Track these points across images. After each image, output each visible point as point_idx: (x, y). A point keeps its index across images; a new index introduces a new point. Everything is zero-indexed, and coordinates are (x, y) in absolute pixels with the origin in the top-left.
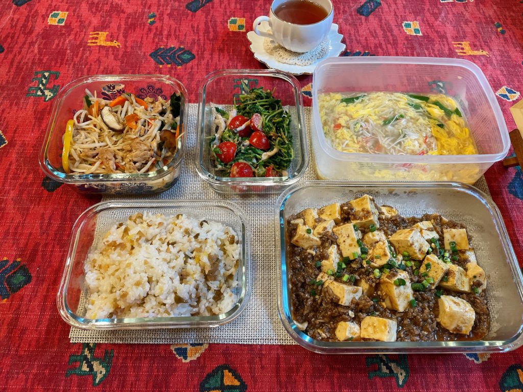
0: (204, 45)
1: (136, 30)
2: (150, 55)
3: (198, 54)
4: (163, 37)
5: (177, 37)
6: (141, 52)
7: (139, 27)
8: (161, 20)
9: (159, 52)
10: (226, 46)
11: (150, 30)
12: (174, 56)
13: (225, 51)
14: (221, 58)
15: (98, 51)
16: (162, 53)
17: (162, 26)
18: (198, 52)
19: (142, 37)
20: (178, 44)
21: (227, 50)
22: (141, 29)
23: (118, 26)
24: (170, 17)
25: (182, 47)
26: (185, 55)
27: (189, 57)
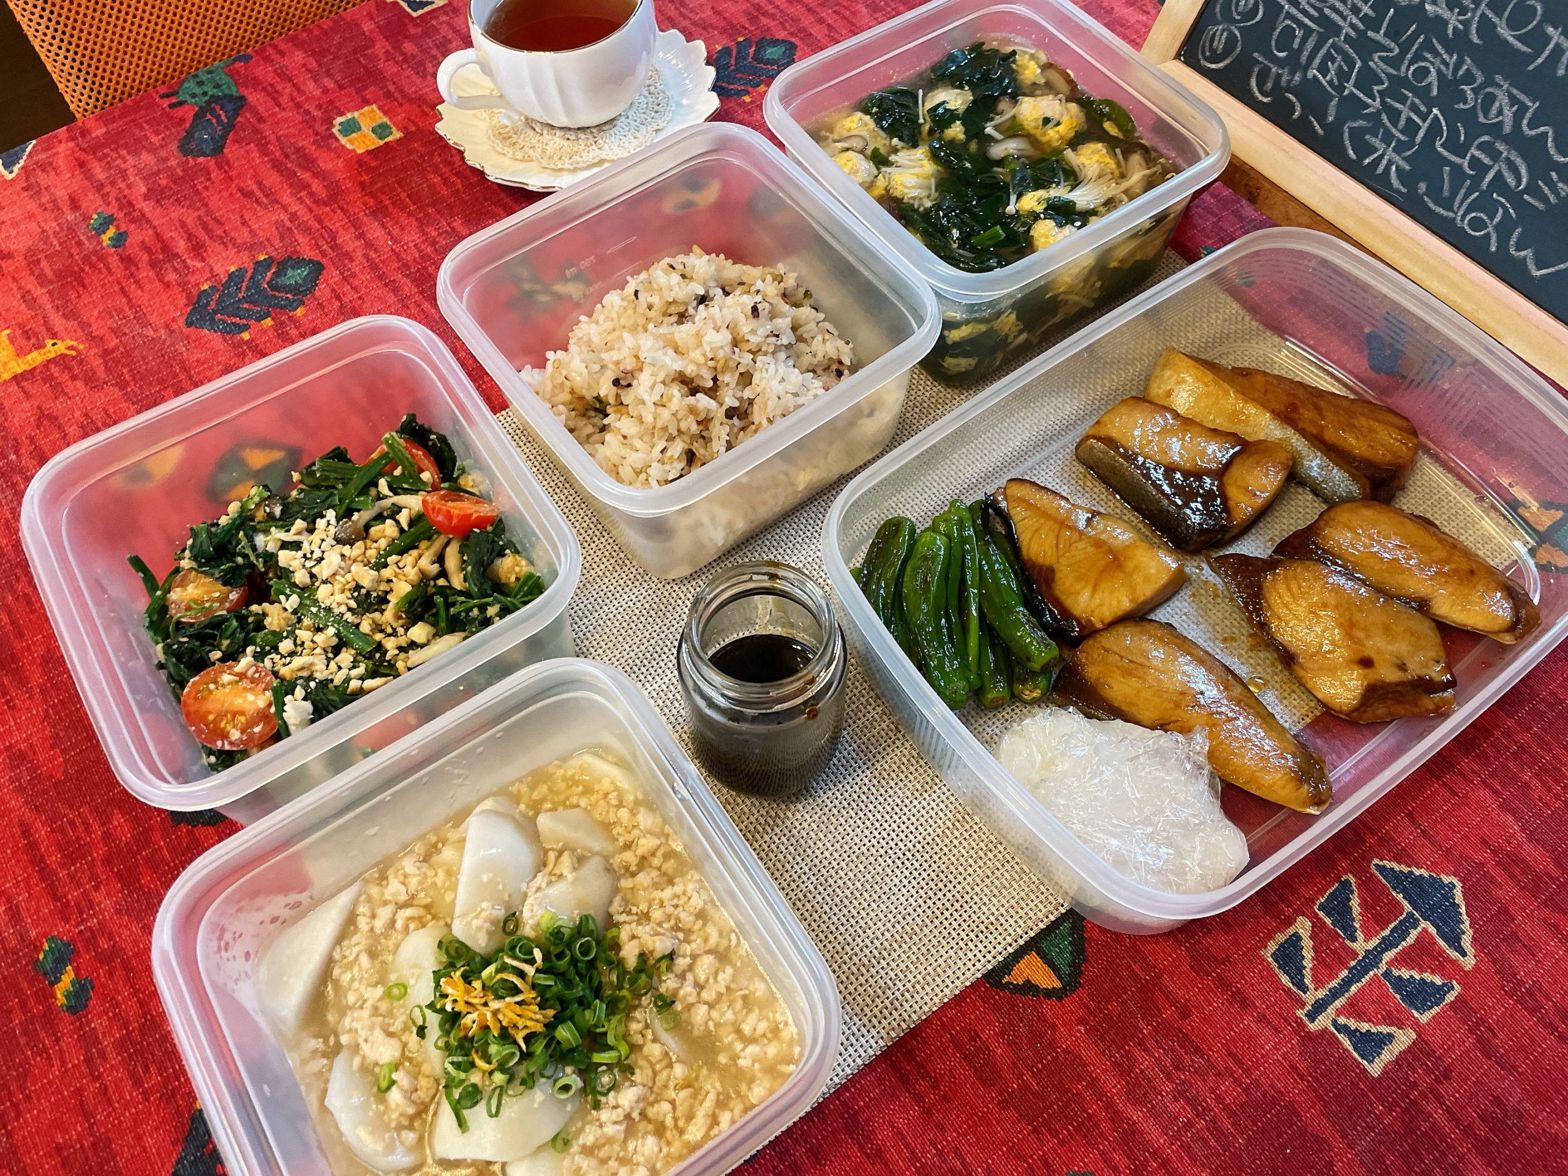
0: (320, 222)
1: (87, 281)
2: (189, 324)
3: (323, 254)
4: (184, 261)
5: (225, 241)
6: (155, 331)
7: (87, 269)
8: (141, 220)
9: (208, 304)
10: (384, 198)
11: (128, 261)
12: (260, 292)
13: (391, 208)
14: (396, 231)
15: (22, 396)
16: (220, 301)
17: (158, 236)
18: (316, 244)
19: (122, 289)
20: (245, 256)
21: (394, 203)
22: (100, 272)
23: (23, 297)
24: (158, 202)
25: (262, 258)
26: (290, 273)
27: (304, 272)
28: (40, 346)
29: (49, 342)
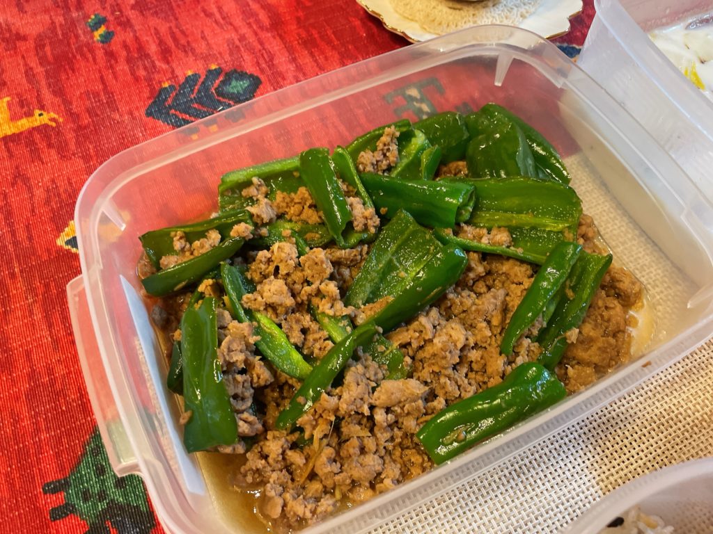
0: (261, 43)
1: (77, 66)
2: (149, 114)
3: (262, 71)
4: (153, 62)
5: (187, 49)
6: (121, 116)
7: (78, 57)
8: (126, 24)
9: (166, 100)
10: (314, 32)
11: (111, 55)
12: (209, 96)
13: (318, 40)
15: (5, 154)
16: (176, 99)
17: (137, 39)
18: (258, 64)
19: (102, 78)
20: (200, 64)
21: (322, 37)
22: (88, 60)
23: (26, 72)
24: (141, 12)
25: (213, 67)
26: (234, 83)
27: (245, 84)
28: (29, 114)
29: (37, 112)
